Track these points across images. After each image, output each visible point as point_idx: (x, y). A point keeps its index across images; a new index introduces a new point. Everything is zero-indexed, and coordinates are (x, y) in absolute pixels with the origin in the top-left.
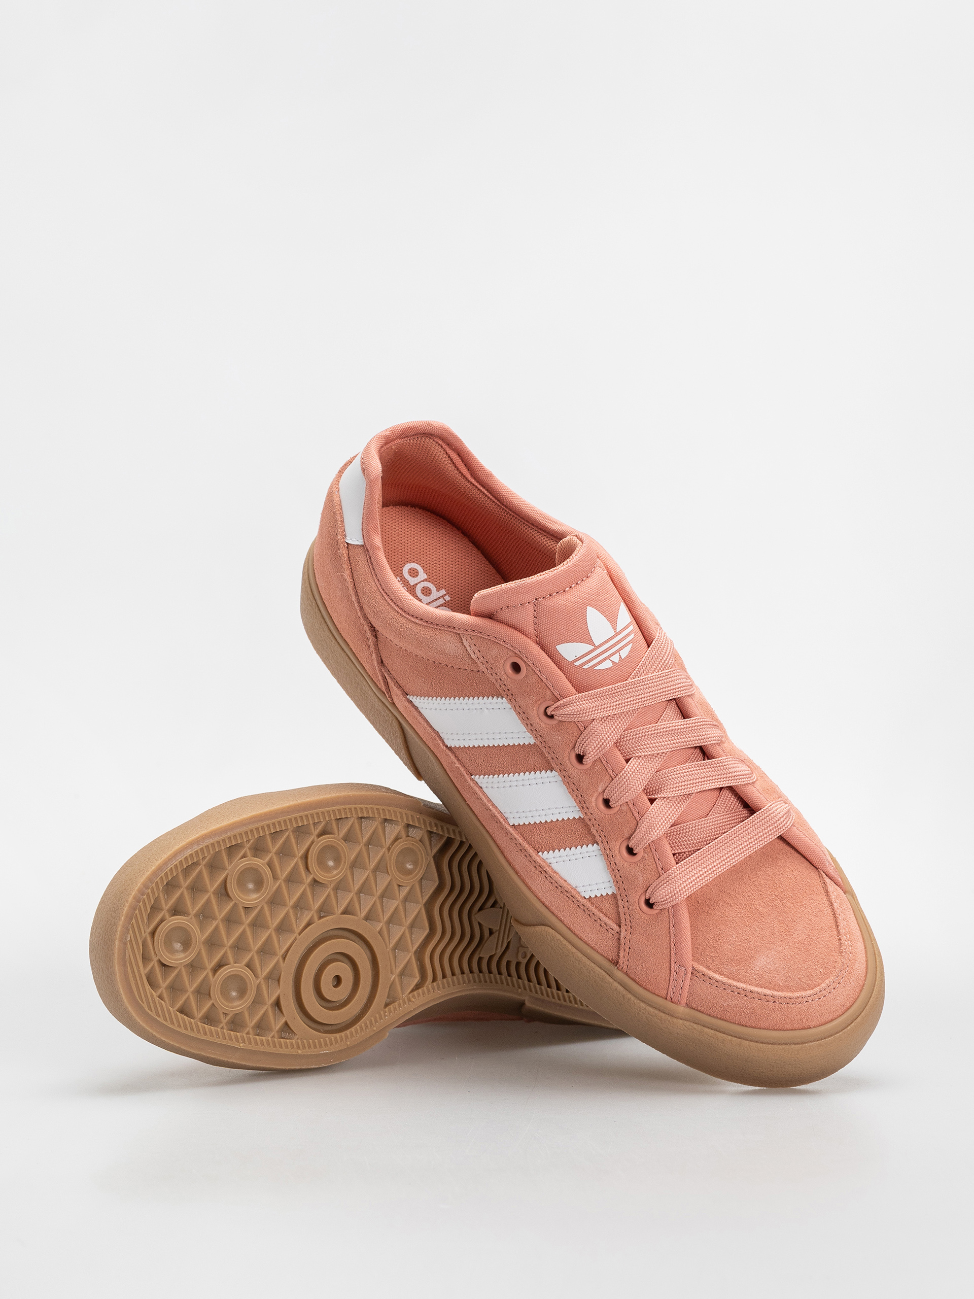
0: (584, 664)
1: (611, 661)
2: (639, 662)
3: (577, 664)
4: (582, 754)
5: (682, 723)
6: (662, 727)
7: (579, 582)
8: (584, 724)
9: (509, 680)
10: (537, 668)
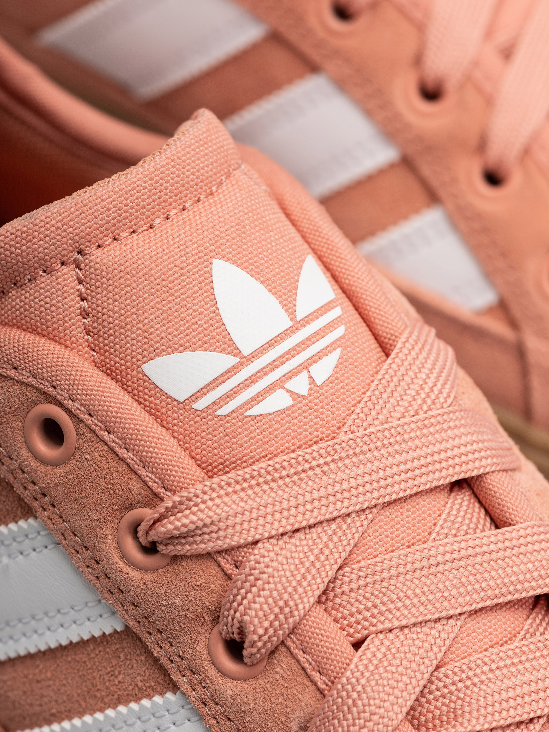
0: (217, 403)
1: (288, 391)
2: (364, 393)
3: (200, 405)
4: (236, 637)
5: (493, 539)
6: (441, 549)
7: (187, 205)
8: (233, 556)
9: (42, 468)
10: (100, 424)
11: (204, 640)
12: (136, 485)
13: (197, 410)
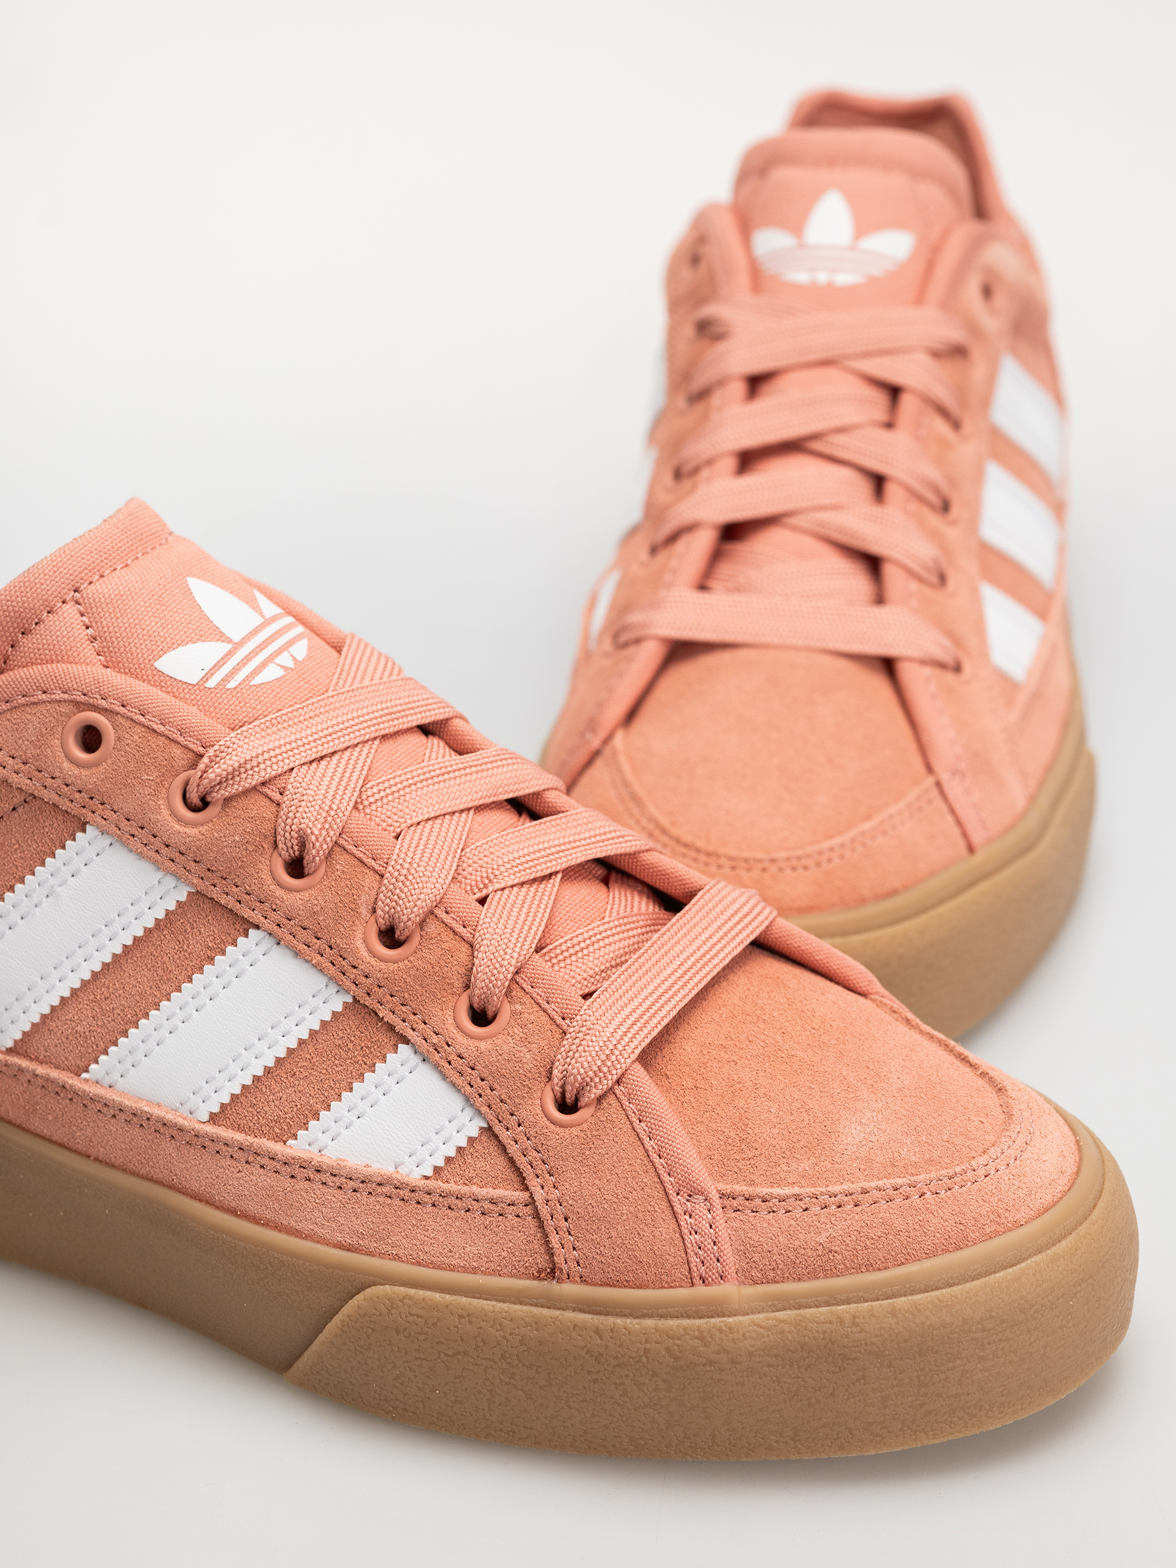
0: (225, 680)
1: (278, 665)
3: (211, 683)
8: (276, 785)
9: (84, 772)
10: (134, 710)
11: (266, 868)
12: (177, 752)
13: (210, 689)
